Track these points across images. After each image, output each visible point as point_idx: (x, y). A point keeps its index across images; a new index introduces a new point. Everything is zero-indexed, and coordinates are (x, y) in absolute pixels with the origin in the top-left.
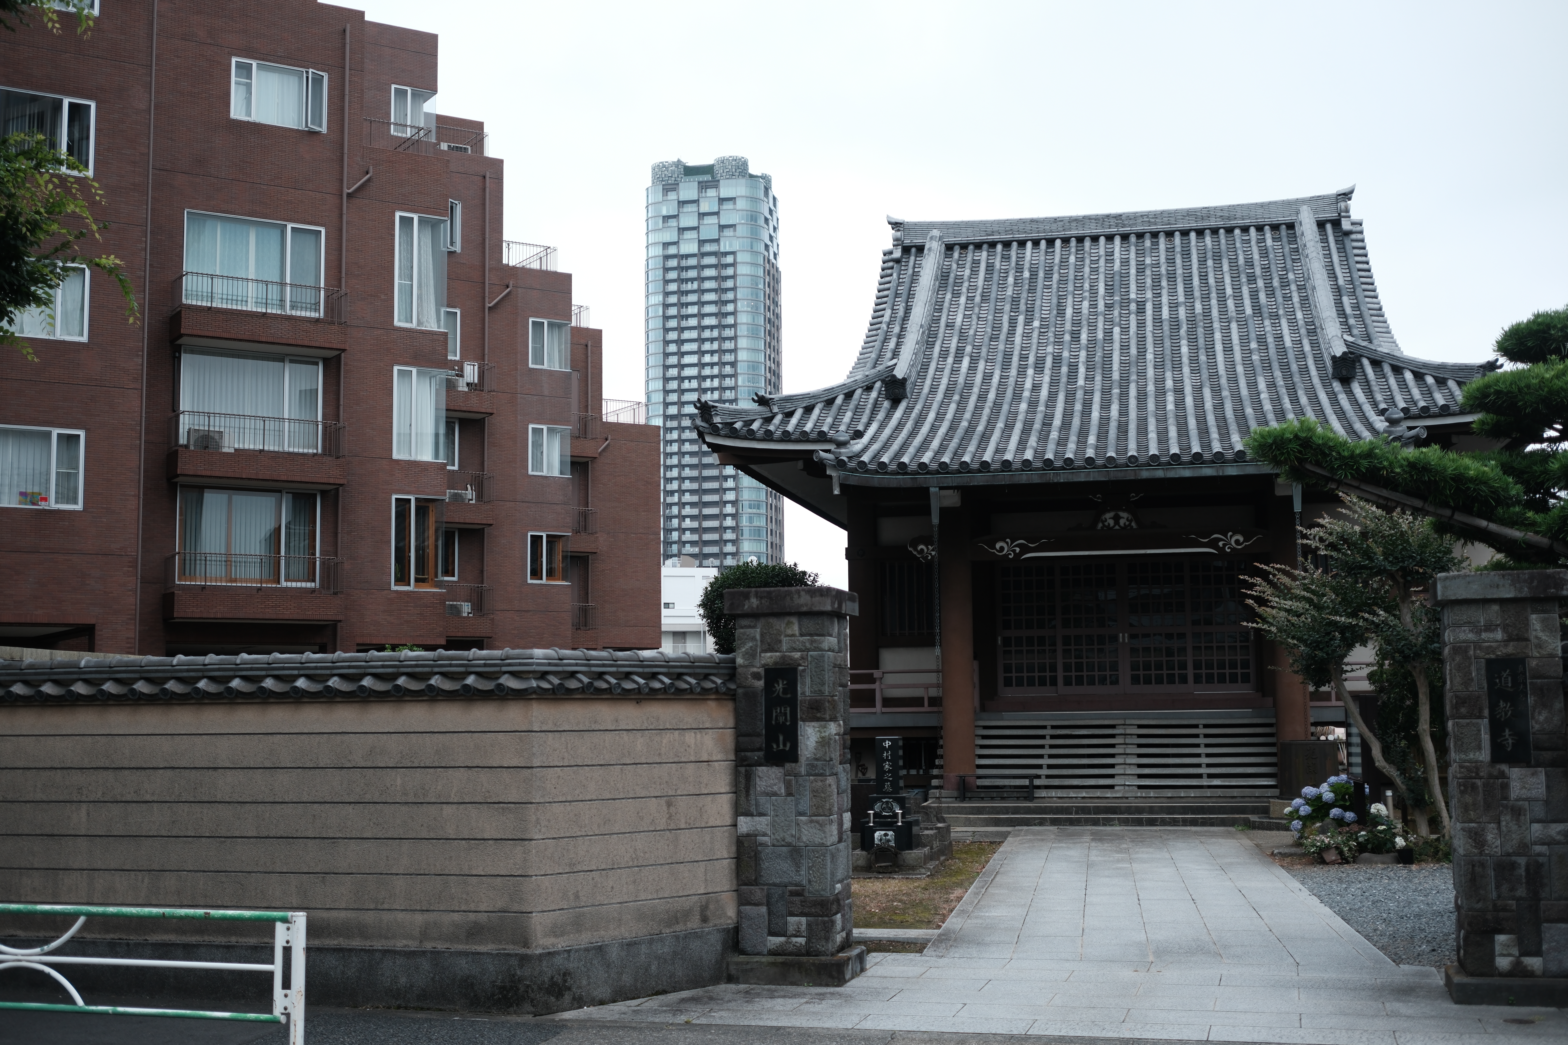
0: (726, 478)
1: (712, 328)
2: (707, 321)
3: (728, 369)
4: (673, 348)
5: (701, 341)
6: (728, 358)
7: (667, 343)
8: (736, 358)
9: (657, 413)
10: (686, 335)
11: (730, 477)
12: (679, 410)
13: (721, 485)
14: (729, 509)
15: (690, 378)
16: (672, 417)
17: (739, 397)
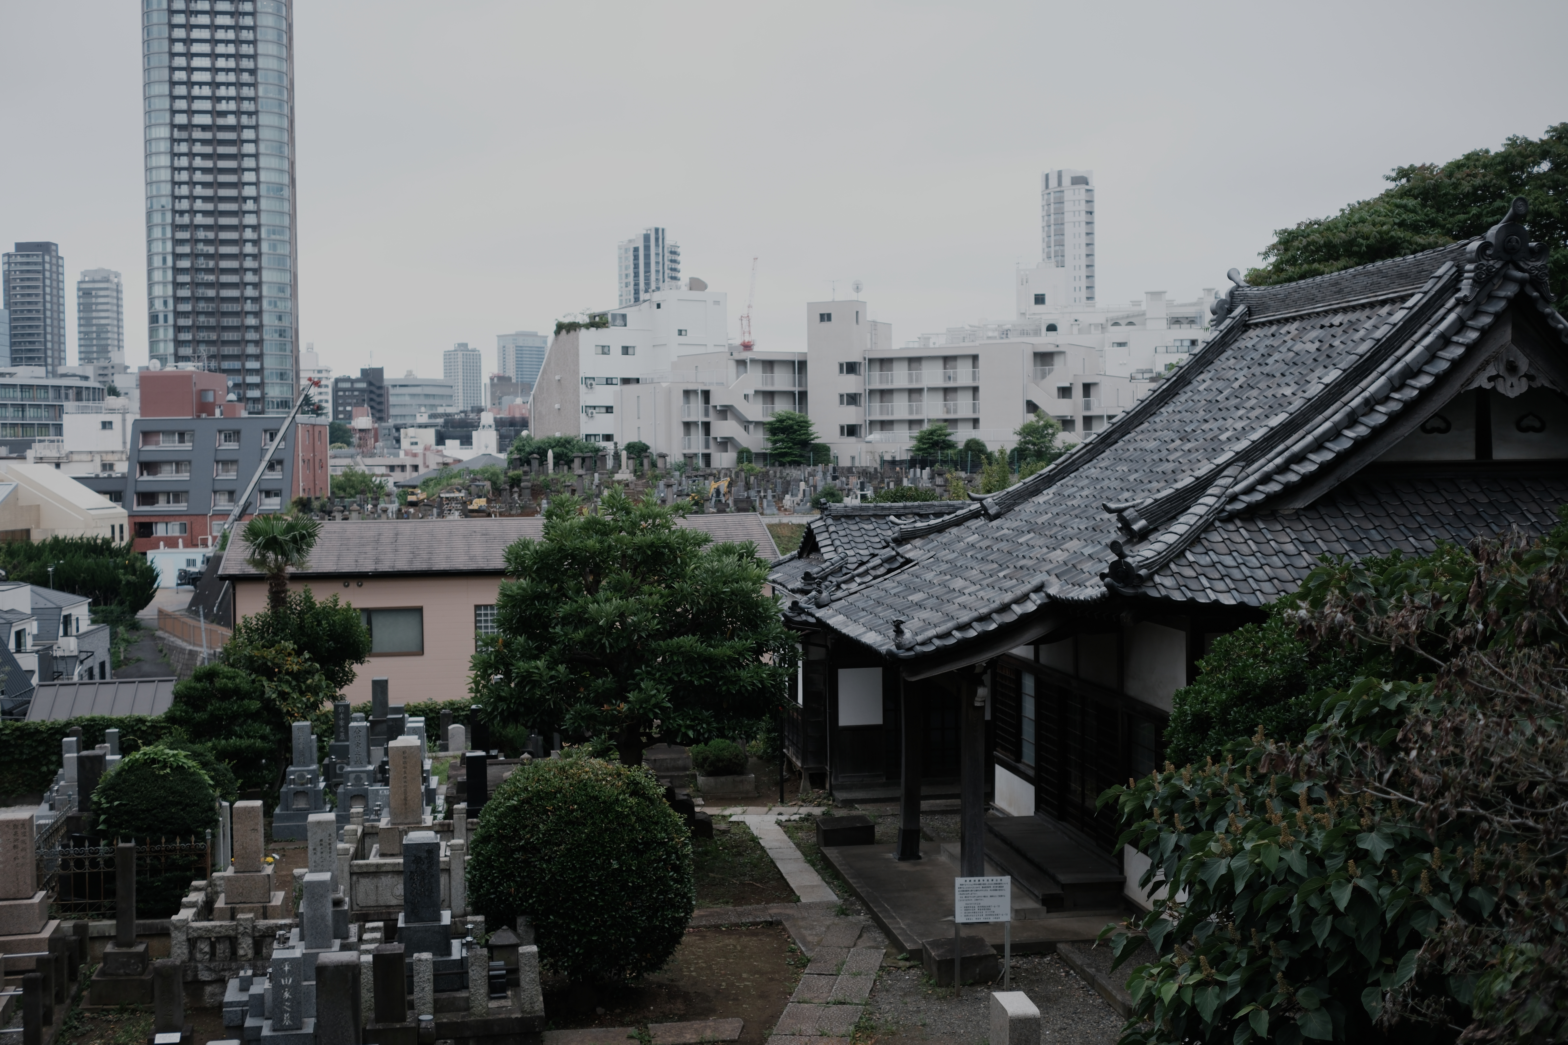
0: (245, 199)
1: (227, 28)
2: (221, 20)
3: (246, 77)
4: (179, 48)
5: (214, 42)
6: (246, 64)
7: (172, 41)
8: (256, 65)
9: (162, 121)
10: (196, 34)
11: (250, 198)
12: (190, 120)
13: (240, 207)
14: (249, 234)
15: (201, 84)
16: (181, 127)
17: (260, 109)
